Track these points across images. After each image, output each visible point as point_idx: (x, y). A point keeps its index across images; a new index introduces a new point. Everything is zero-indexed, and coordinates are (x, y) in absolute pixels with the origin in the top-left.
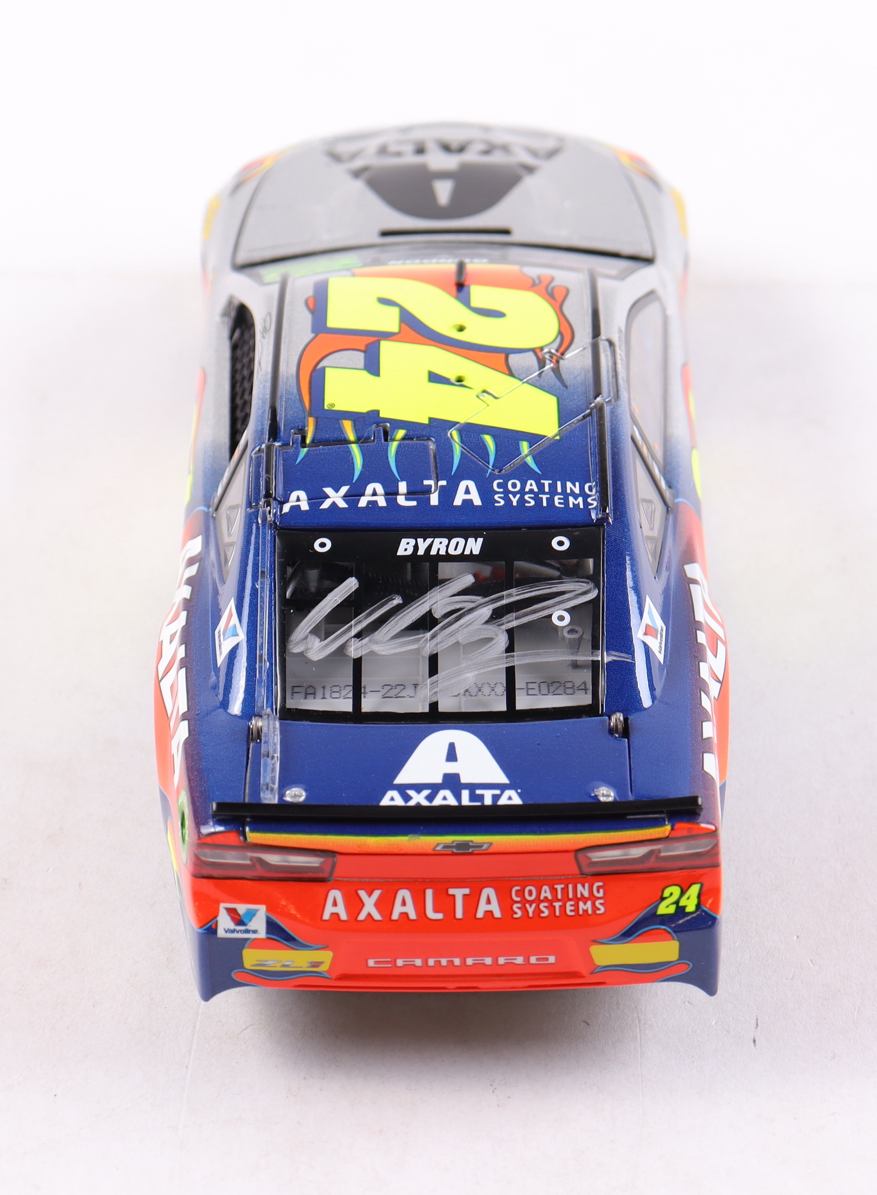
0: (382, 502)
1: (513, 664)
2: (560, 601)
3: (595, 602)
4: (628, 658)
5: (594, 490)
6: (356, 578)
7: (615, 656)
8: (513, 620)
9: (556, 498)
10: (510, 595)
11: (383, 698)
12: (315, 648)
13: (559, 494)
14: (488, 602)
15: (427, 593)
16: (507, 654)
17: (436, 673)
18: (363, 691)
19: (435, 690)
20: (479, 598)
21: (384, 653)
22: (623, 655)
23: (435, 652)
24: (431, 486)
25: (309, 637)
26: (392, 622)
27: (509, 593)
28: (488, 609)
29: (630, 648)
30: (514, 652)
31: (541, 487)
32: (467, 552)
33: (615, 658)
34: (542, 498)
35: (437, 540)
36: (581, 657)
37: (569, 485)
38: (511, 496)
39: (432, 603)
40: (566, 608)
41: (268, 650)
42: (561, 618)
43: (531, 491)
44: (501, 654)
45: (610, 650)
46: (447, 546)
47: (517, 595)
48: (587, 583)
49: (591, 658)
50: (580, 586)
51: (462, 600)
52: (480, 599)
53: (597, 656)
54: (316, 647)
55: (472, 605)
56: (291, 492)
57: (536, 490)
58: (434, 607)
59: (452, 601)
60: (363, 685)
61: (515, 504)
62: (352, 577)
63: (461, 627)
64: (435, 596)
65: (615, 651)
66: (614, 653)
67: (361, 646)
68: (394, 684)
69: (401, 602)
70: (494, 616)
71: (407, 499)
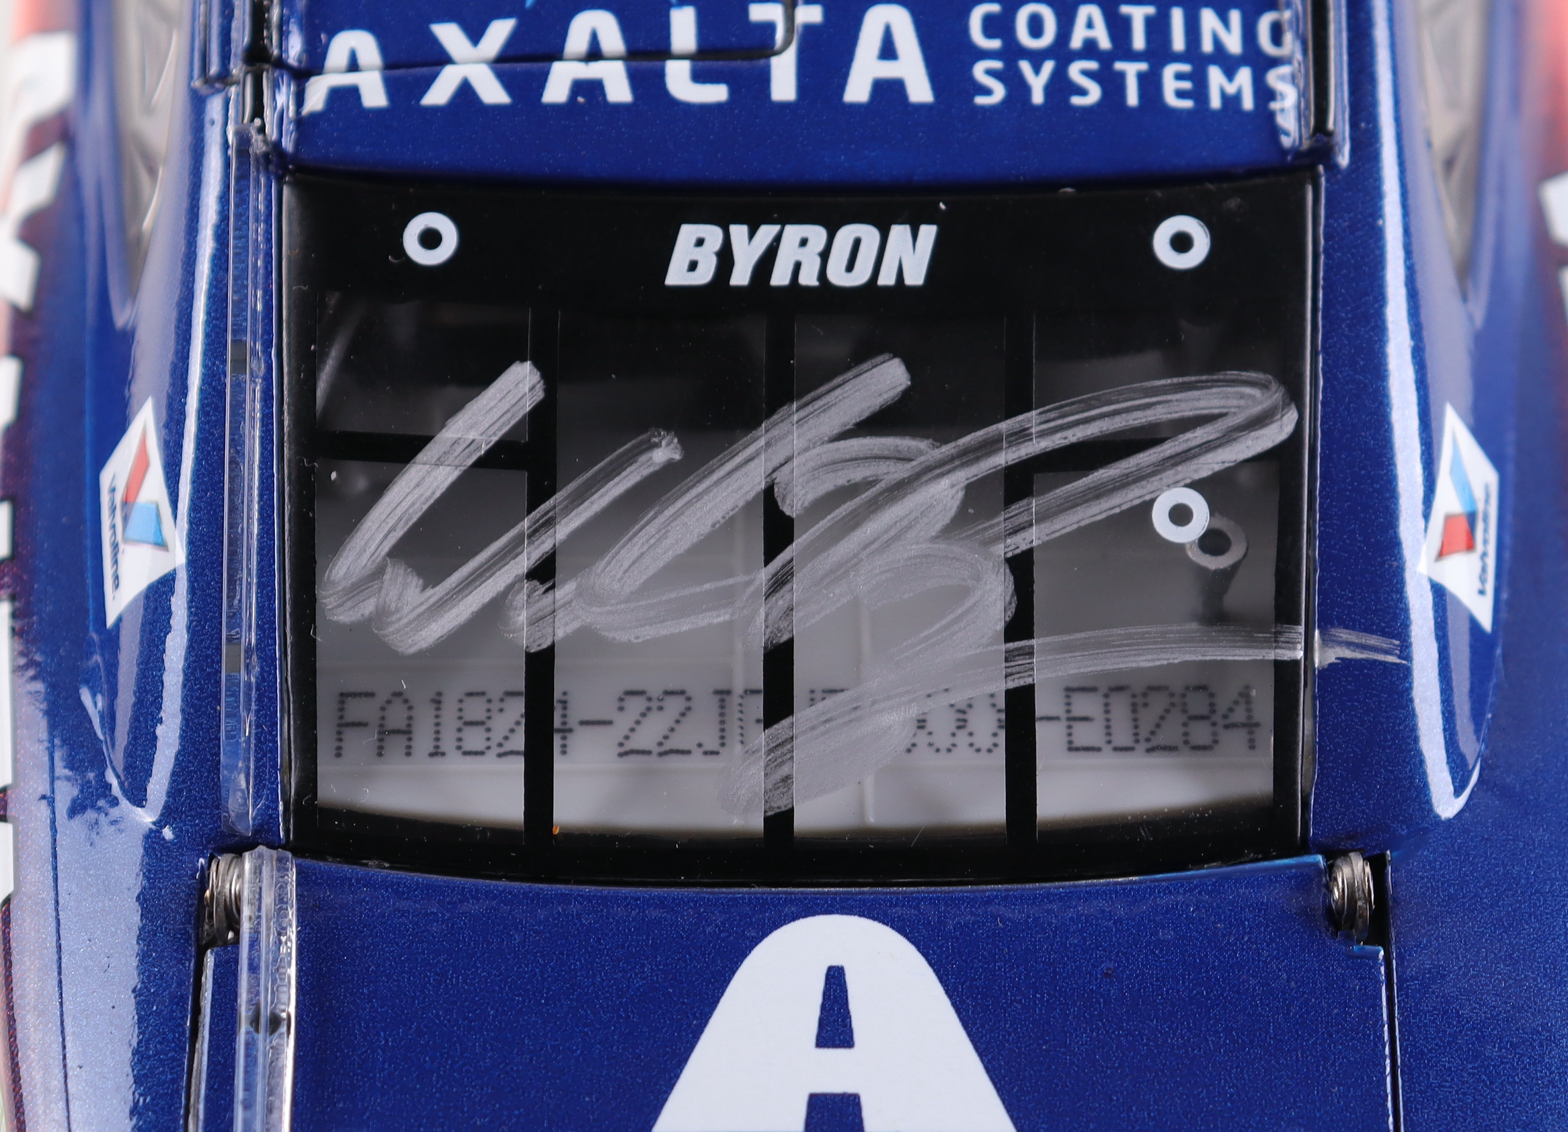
0: (619, 90)
1: (1029, 681)
2: (1177, 455)
3: (1286, 454)
4: (1386, 652)
5: (1288, 37)
6: (537, 364)
7: (1349, 644)
8: (1031, 525)
9: (1169, 71)
10: (1022, 435)
11: (621, 755)
12: (406, 610)
13: (1178, 58)
14: (952, 459)
15: (759, 425)
16: (1011, 645)
17: (789, 711)
18: (557, 723)
19: (785, 770)
20: (922, 445)
21: (622, 637)
22: (1373, 640)
23: (785, 638)
24: (769, 27)
25: (389, 570)
26: (651, 529)
27: (1017, 427)
28: (953, 486)
29: (1395, 617)
30: (1030, 636)
31: (1119, 28)
32: (887, 278)
33: (1348, 654)
34: (1122, 76)
35: (793, 232)
36: (1242, 651)
37: (1209, 19)
38: (1025, 67)
39: (776, 462)
40: (1197, 477)
41: (260, 612)
42: (1180, 515)
43: (1090, 49)
44: (991, 644)
45: (1333, 626)
46: (825, 255)
47: (1043, 434)
48: (1264, 386)
49: (1271, 655)
50: (1242, 396)
51: (869, 453)
52: (922, 449)
53: (1291, 644)
54: (410, 607)
55: (899, 471)
56: (332, 34)
57: (1105, 43)
58: (780, 476)
59: (838, 456)
60: (557, 695)
61: (1038, 97)
62: (523, 360)
63: (865, 547)
64: (785, 435)
65: (1346, 627)
66: (1344, 634)
67: (549, 609)
68: (655, 690)
69: (677, 456)
70: (971, 511)
71: (699, 76)
